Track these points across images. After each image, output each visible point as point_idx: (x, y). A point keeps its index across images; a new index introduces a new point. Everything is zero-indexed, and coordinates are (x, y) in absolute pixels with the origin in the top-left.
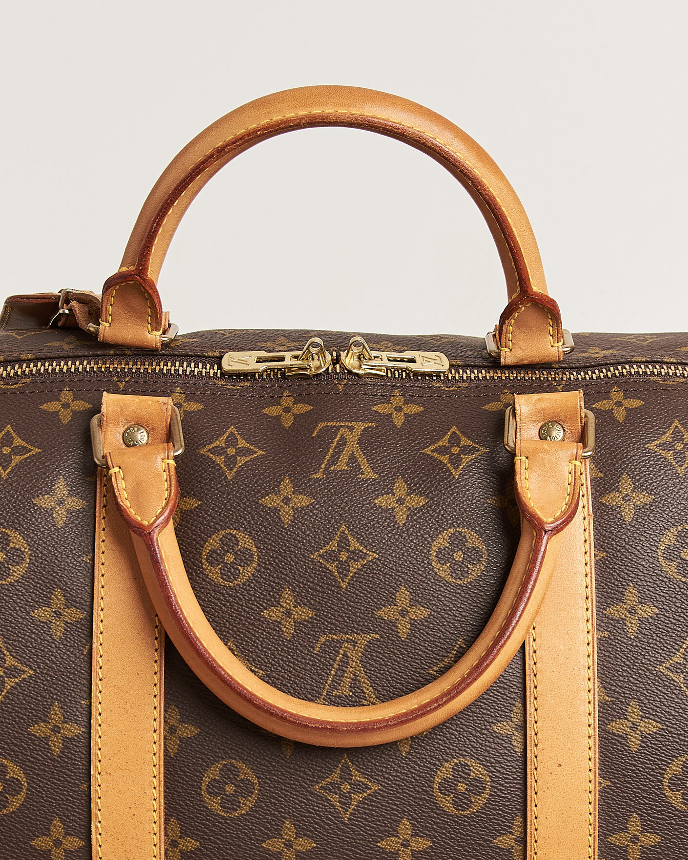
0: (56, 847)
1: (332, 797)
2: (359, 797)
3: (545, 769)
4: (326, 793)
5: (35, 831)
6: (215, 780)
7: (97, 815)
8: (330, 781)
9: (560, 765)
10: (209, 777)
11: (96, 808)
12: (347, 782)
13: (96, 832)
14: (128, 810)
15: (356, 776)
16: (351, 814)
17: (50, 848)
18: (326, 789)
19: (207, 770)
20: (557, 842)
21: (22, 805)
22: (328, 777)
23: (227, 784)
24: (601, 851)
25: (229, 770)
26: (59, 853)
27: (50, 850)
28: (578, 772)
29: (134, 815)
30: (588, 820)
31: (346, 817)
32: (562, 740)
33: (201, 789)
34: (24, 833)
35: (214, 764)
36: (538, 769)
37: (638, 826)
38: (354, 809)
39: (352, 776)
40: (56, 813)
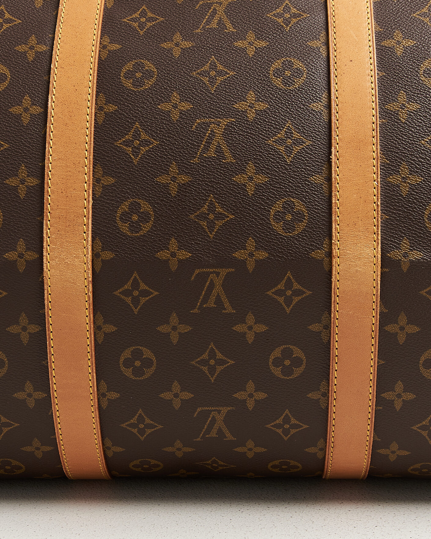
0: (25, 112)
1: (204, 79)
2: (220, 79)
3: (341, 63)
4: (200, 76)
5: (13, 103)
6: (129, 70)
7: (53, 91)
8: (203, 70)
9: (351, 61)
10: (126, 69)
11: (52, 87)
12: (214, 70)
13: (51, 101)
14: (73, 87)
15: (219, 67)
16: (216, 88)
17: (21, 113)
18: (200, 74)
19: (125, 66)
20: (351, 105)
21: (6, 88)
22: (201, 68)
23: (137, 72)
24: (381, 115)
25: (139, 65)
26: (27, 116)
27: (21, 114)
28: (363, 65)
29: (76, 90)
30: (371, 92)
31: (212, 90)
32: (352, 47)
33: (120, 76)
34: (6, 104)
35: (129, 62)
36: (337, 63)
37: (405, 99)
38: (218, 85)
39: (217, 67)
40: (27, 92)
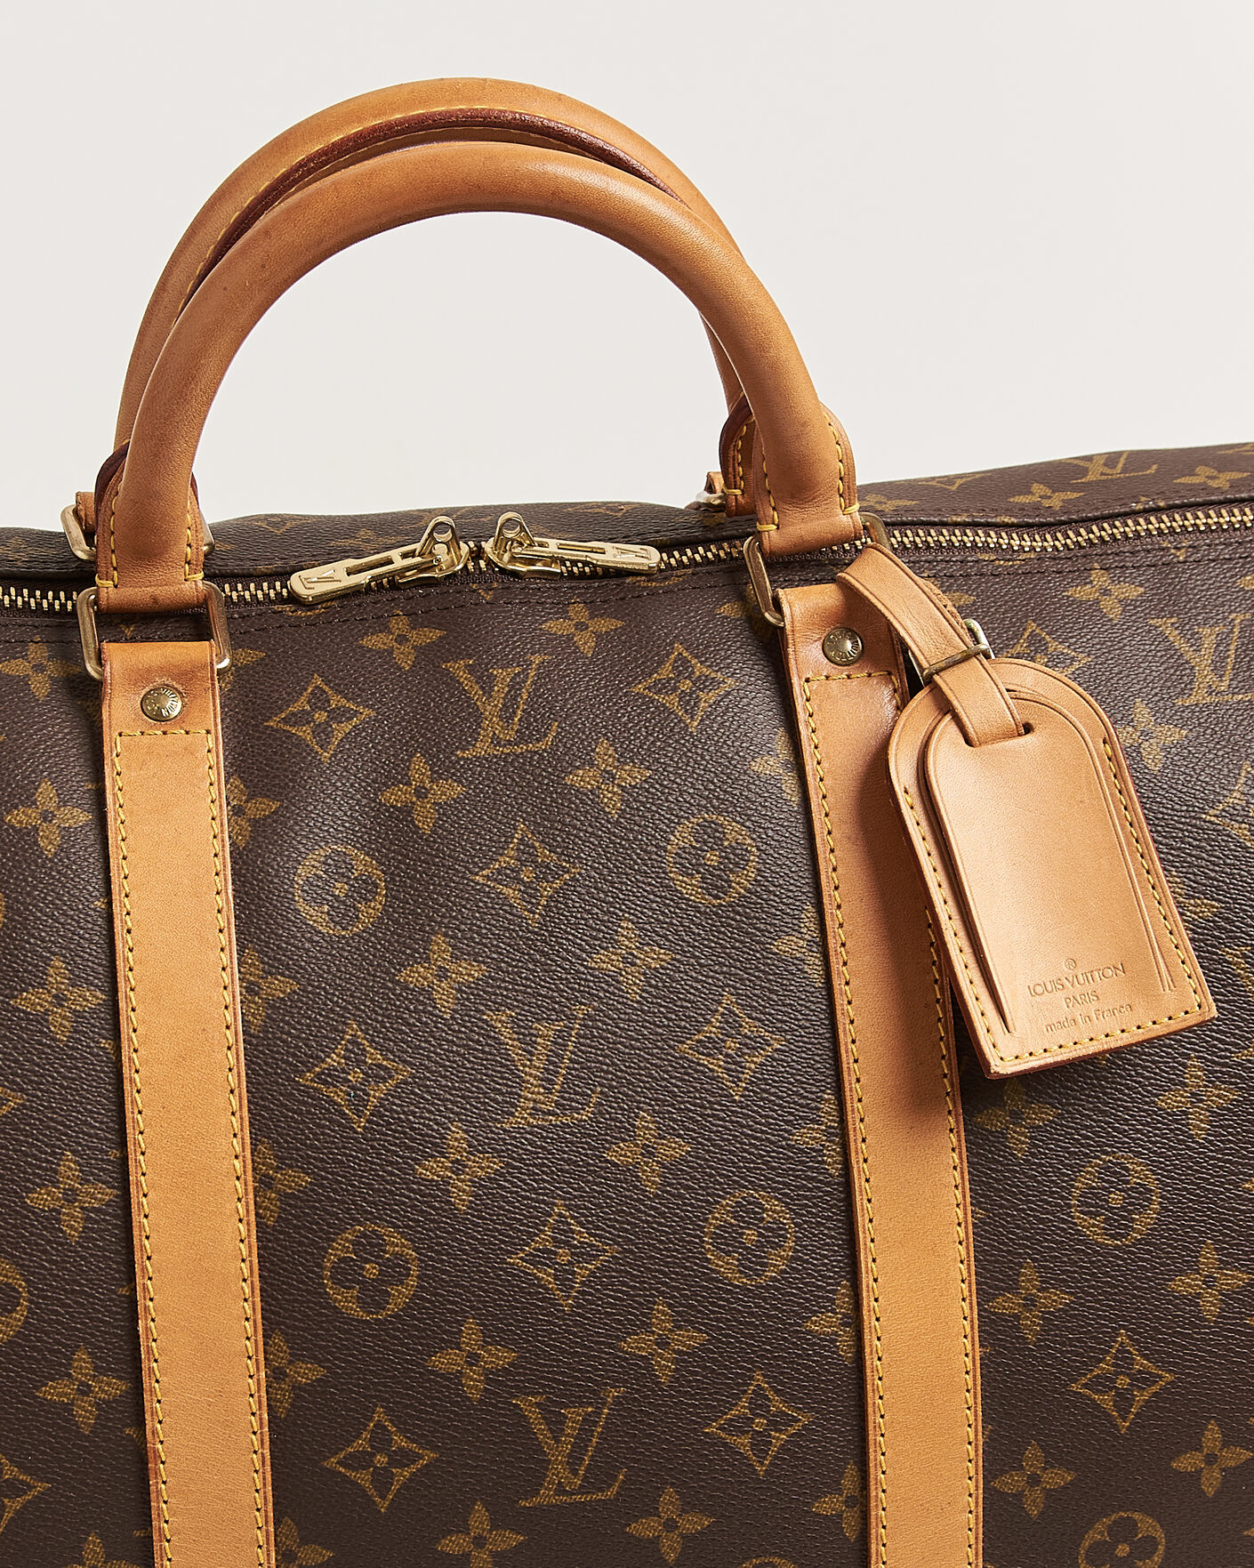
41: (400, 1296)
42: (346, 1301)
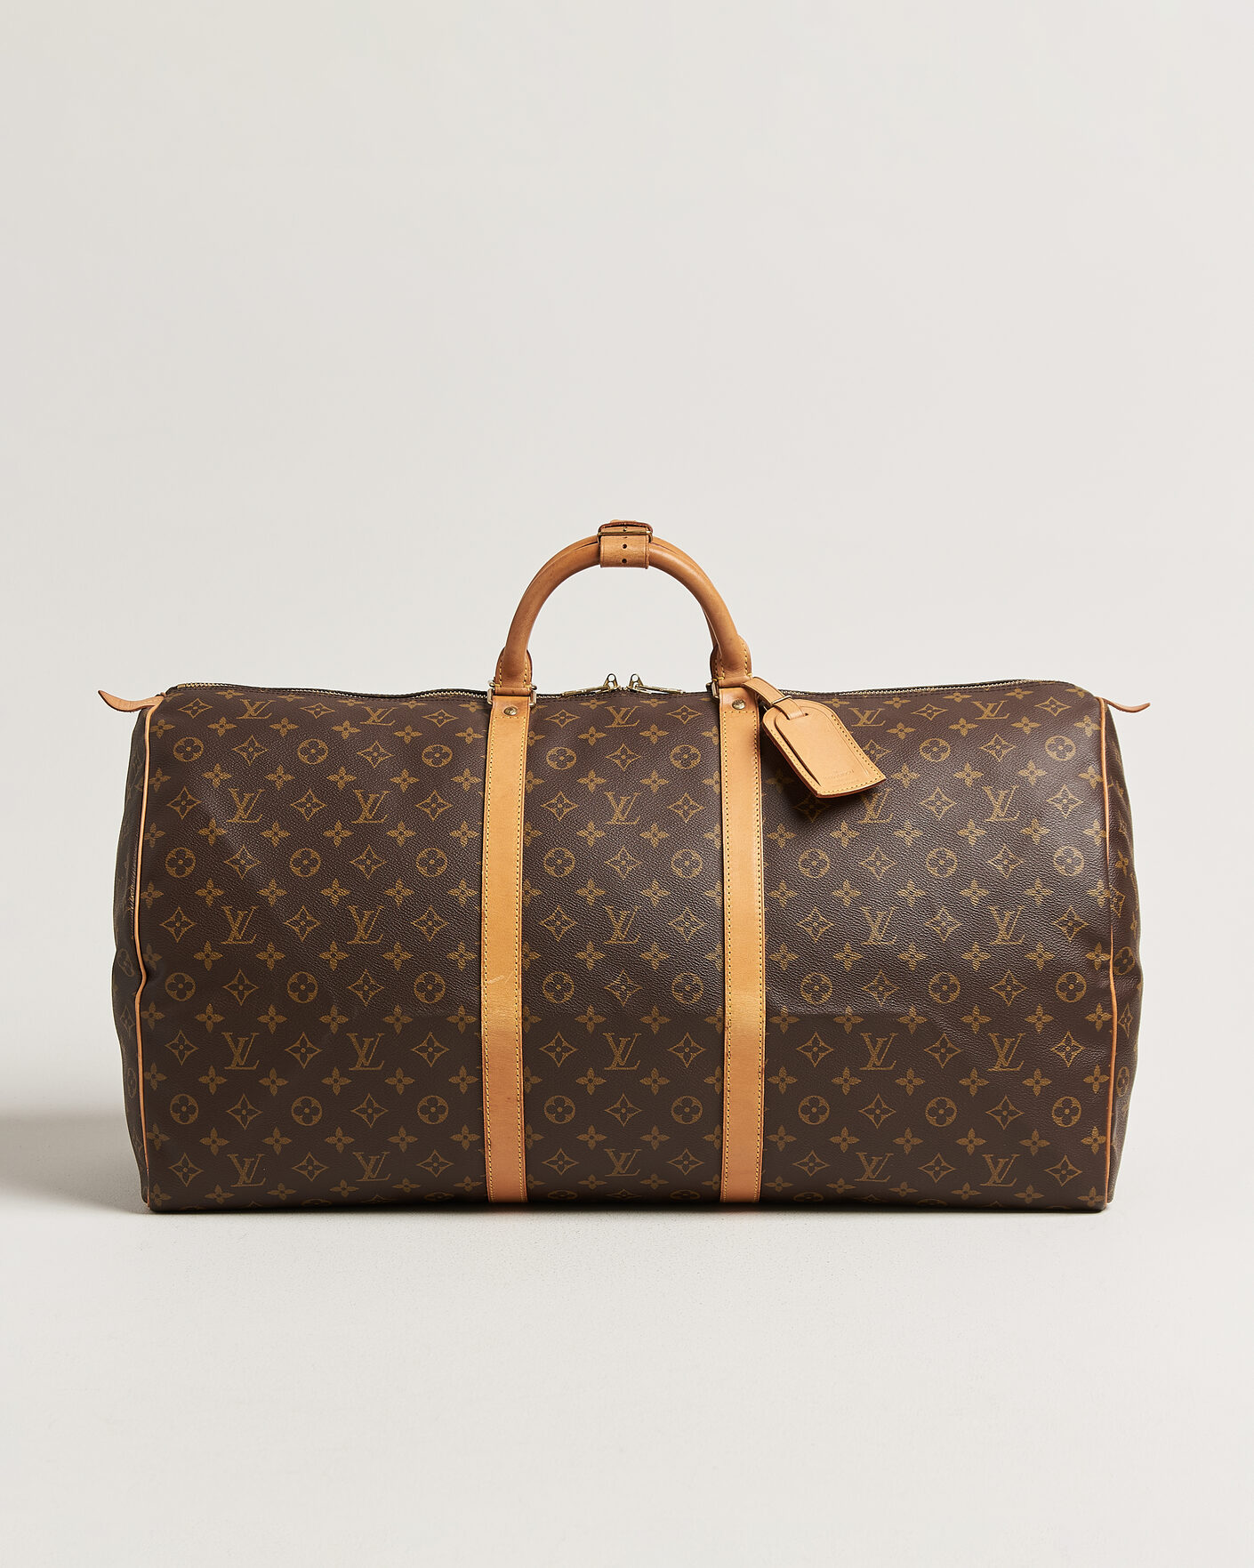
41: (568, 870)
42: (551, 871)
